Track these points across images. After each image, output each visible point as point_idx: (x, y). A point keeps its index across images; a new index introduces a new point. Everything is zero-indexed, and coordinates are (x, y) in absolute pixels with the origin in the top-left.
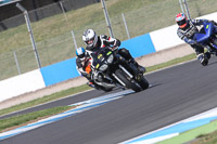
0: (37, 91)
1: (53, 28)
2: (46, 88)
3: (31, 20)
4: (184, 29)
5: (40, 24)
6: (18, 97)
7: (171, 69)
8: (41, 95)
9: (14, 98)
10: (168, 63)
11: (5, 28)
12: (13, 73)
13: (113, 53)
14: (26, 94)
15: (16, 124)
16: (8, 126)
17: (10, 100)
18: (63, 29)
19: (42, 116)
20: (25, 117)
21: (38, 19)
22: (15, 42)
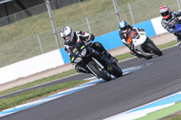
0: (57, 68)
1: (71, 15)
2: (65, 65)
3: (52, 8)
4: (167, 20)
5: (59, 12)
6: (41, 73)
7: (169, 49)
8: (60, 71)
9: (38, 74)
10: (167, 45)
11: (30, 15)
12: (37, 53)
13: (86, 47)
14: (48, 70)
15: (40, 96)
16: (33, 97)
17: (34, 75)
18: (79, 16)
19: (61, 89)
20: (47, 89)
21: (58, 8)
22: (38, 27)
